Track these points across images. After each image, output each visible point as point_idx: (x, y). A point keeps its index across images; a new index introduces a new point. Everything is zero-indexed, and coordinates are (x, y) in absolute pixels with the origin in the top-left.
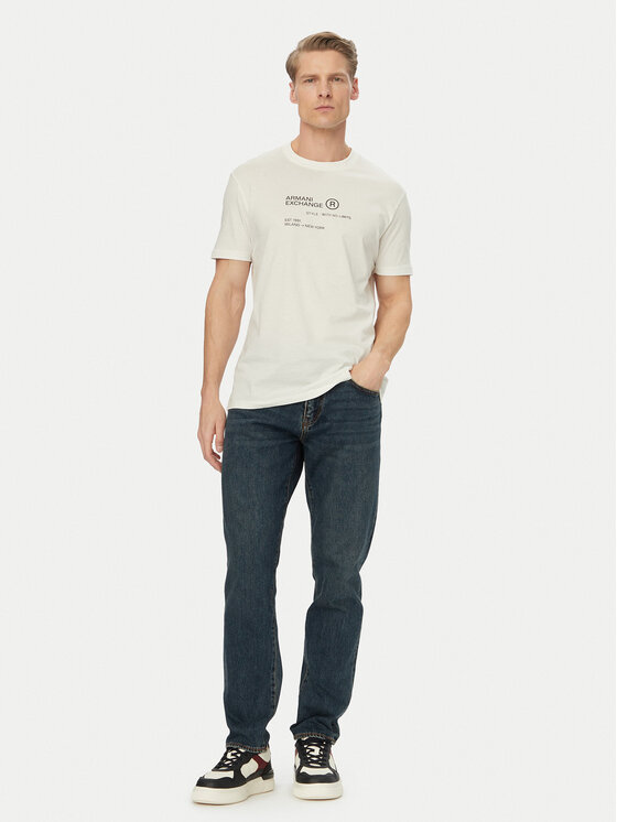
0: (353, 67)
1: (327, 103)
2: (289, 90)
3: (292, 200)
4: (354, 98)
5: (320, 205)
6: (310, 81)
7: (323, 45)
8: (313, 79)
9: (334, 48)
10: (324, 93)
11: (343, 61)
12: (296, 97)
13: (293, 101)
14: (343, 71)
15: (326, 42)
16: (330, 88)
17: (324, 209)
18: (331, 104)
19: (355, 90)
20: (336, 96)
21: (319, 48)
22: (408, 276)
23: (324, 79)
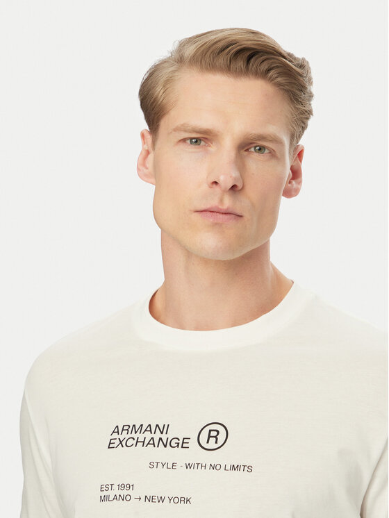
0: (300, 118)
3: (123, 436)
4: (288, 193)
5: (183, 443)
6: (196, 141)
7: (240, 64)
8: (201, 139)
9: (264, 75)
10: (226, 180)
11: (282, 108)
12: (151, 168)
13: (144, 177)
14: (277, 130)
15: (249, 57)
16: (240, 163)
19: (296, 174)
20: (253, 192)
21: (228, 69)
23: (227, 146)
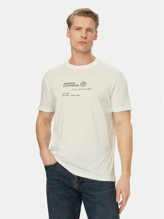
0: (97, 25)
1: (84, 40)
2: (66, 31)
3: (66, 85)
4: (95, 39)
5: (78, 85)
6: (78, 29)
7: (86, 14)
8: (79, 29)
9: (90, 17)
10: (84, 36)
11: (93, 23)
12: (70, 35)
13: (68, 37)
14: (93, 27)
15: (87, 13)
16: (86, 33)
17: (80, 87)
18: (86, 41)
19: (96, 36)
20: (88, 38)
21: (84, 16)
22: (130, 111)
23: (84, 30)
